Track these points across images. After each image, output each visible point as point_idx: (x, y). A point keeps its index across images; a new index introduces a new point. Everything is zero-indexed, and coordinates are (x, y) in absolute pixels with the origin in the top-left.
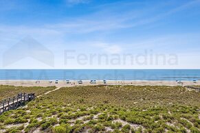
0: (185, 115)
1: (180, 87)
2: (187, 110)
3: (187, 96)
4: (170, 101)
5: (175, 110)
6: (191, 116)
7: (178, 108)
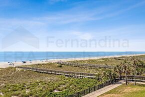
0: (15, 92)
1: (11, 68)
2: (17, 88)
3: (17, 75)
4: (3, 83)
5: (6, 90)
6: (21, 92)
7: (9, 88)
